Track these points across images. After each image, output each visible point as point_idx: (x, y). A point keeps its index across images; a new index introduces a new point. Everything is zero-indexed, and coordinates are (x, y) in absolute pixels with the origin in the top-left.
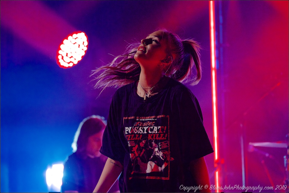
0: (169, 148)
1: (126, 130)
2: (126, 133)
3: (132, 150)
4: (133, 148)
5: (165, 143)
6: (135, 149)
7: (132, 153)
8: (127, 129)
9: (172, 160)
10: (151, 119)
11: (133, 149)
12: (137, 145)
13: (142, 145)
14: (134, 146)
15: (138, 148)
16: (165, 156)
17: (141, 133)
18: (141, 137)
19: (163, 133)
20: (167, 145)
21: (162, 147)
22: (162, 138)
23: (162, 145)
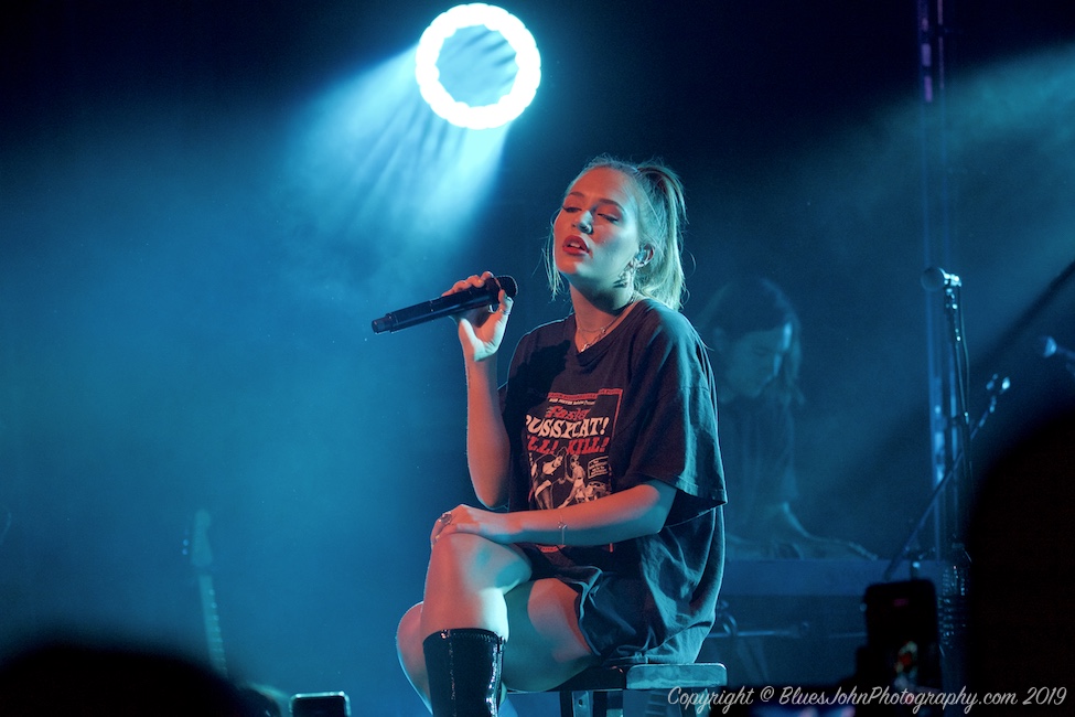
13: (549, 469)
18: (555, 447)
19: (599, 435)
20: (606, 467)
21: (592, 474)
22: (595, 448)
23: (594, 466)
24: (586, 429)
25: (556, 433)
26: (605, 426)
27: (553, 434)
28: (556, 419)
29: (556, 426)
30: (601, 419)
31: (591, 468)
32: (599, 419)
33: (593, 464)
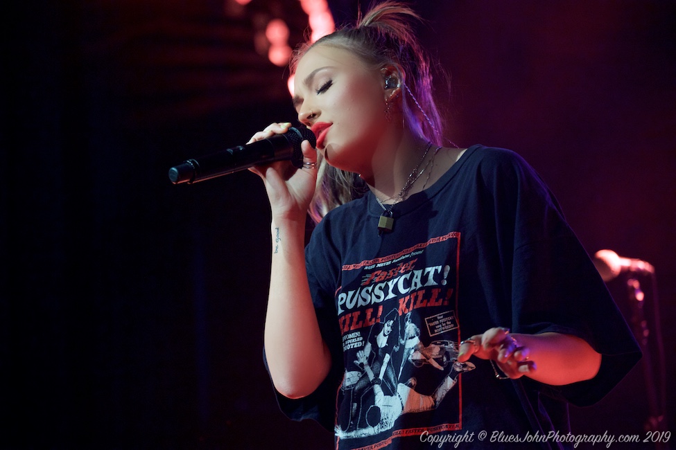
0: (459, 333)
1: (340, 303)
2: (340, 311)
3: (356, 362)
4: (359, 354)
5: (445, 316)
6: (363, 357)
7: (354, 368)
8: (342, 299)
9: (470, 369)
10: (407, 256)
11: (357, 359)
12: (369, 345)
13: (382, 341)
14: (362, 348)
15: (371, 354)
16: (448, 359)
17: (378, 301)
18: (380, 313)
19: (440, 285)
20: (453, 322)
21: (436, 331)
22: (437, 300)
23: (437, 322)
24: (418, 281)
25: (378, 297)
26: (446, 275)
27: (374, 300)
28: (376, 284)
29: (377, 291)
30: (439, 268)
31: (432, 324)
32: (437, 267)
33: (436, 319)
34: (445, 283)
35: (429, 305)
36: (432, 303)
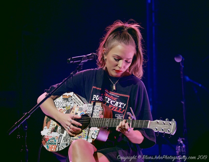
5: (121, 115)
10: (115, 95)
20: (122, 118)
21: (117, 118)
22: (120, 111)
23: (118, 116)
26: (124, 106)
31: (117, 116)
32: (123, 103)
33: (118, 115)
34: (123, 108)
35: (118, 111)
36: (119, 111)
